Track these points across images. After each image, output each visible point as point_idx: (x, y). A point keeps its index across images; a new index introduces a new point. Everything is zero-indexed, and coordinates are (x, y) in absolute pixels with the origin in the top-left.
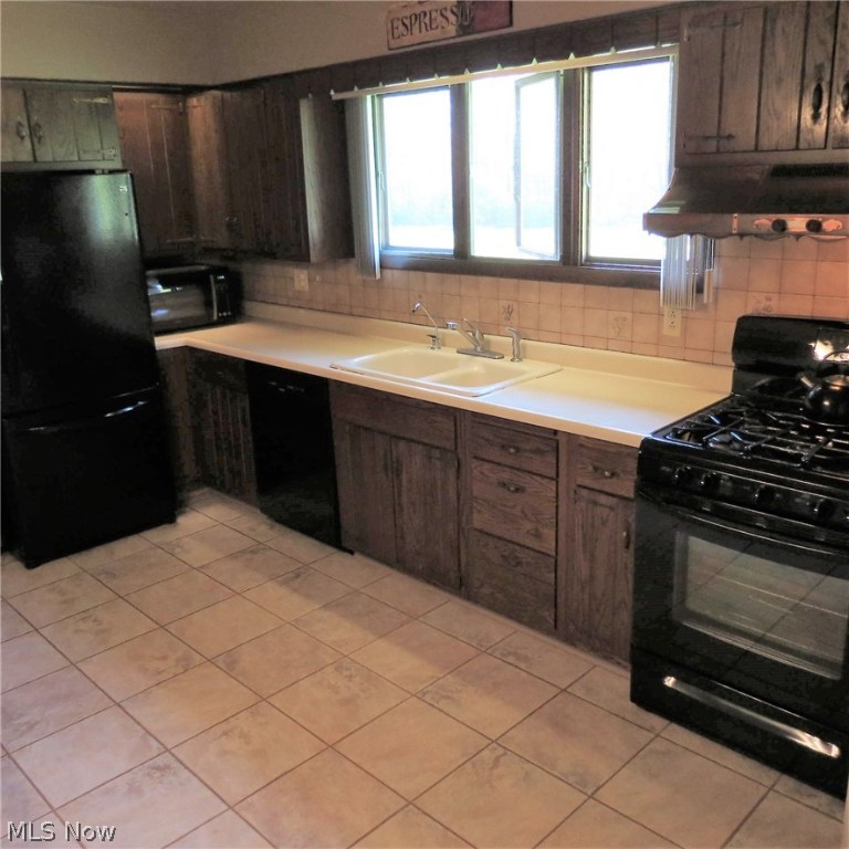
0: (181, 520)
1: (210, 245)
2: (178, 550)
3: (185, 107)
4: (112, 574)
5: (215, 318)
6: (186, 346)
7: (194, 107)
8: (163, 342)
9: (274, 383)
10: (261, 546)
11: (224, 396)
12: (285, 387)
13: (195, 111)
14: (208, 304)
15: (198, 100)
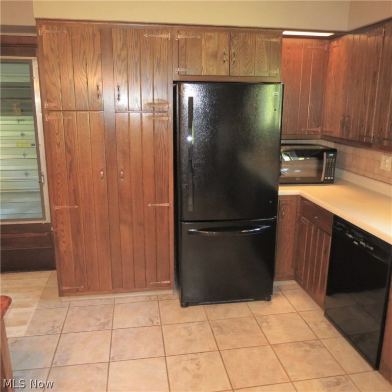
0: (274, 300)
1: (328, 134)
2: (264, 324)
3: (329, 48)
4: (221, 329)
5: (322, 180)
6: (299, 195)
7: (335, 47)
8: (283, 191)
9: (350, 236)
10: (318, 343)
11: (316, 231)
12: (359, 242)
13: (335, 49)
14: (319, 171)
15: (338, 42)
